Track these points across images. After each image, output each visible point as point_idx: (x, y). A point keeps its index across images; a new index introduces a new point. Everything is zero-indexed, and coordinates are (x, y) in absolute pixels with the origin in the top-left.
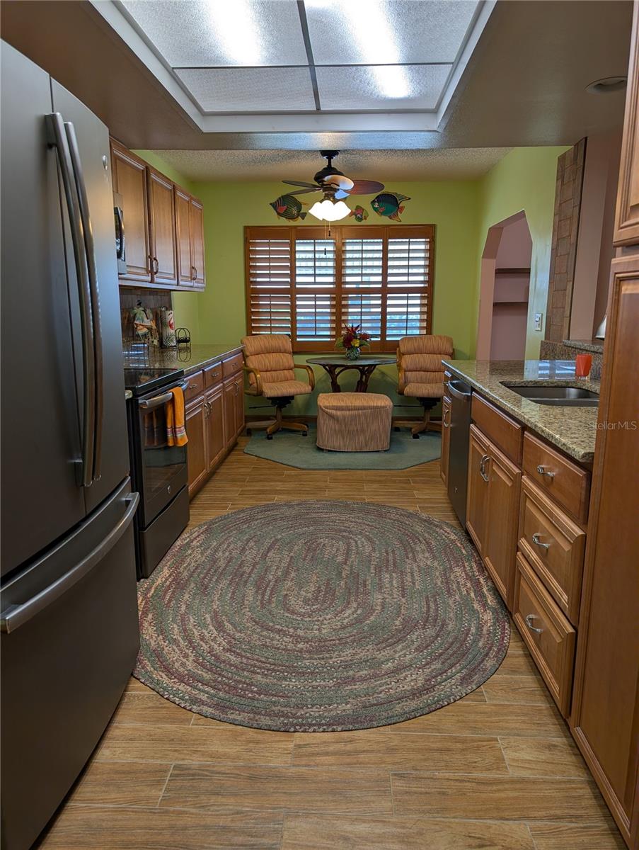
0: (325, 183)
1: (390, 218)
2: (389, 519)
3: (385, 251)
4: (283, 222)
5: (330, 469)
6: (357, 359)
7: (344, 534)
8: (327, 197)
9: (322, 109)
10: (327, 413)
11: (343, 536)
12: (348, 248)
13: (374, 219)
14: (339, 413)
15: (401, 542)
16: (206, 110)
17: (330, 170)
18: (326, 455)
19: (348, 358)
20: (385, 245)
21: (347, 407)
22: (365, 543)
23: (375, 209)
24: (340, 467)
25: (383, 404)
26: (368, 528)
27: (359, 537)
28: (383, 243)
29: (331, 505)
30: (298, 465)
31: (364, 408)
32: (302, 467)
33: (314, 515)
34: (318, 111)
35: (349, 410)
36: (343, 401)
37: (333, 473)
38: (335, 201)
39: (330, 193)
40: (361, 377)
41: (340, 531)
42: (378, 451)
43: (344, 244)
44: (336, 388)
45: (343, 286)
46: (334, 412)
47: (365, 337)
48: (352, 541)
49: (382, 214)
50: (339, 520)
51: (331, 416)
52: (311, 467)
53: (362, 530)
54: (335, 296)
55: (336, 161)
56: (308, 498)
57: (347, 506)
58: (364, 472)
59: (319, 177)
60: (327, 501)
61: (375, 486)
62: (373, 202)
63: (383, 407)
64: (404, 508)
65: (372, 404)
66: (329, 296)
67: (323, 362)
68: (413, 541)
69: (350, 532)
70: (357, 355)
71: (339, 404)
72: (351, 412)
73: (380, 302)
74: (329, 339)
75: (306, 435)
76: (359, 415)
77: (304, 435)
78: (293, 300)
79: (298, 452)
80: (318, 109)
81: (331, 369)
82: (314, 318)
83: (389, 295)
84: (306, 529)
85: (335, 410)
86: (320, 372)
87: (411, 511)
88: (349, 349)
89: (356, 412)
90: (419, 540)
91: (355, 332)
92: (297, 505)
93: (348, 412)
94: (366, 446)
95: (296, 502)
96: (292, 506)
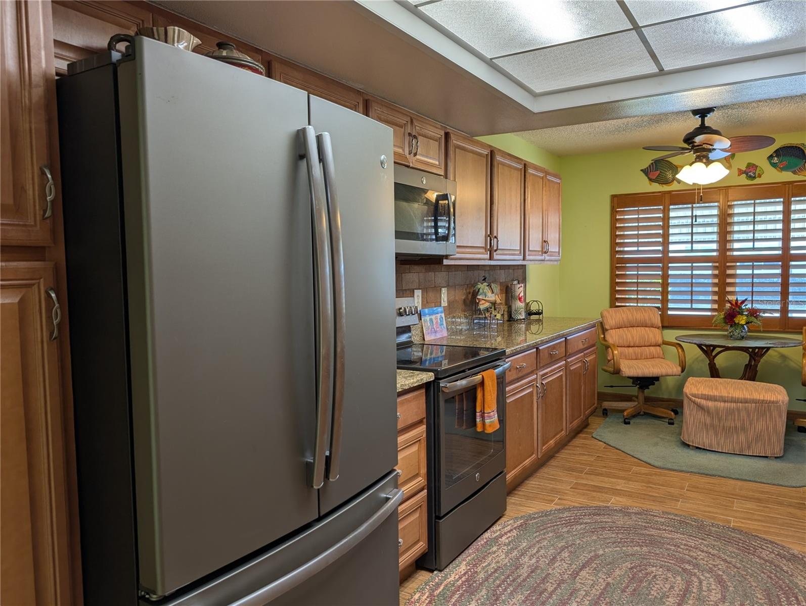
0: (696, 144)
1: (794, 173)
2: (759, 557)
3: (787, 212)
4: (656, 188)
5: (692, 472)
6: (742, 338)
7: (687, 566)
8: (699, 159)
9: (665, 69)
10: (694, 402)
11: (684, 570)
12: (737, 210)
13: (772, 175)
14: (710, 404)
15: (768, 596)
16: (537, 91)
17: (703, 129)
18: (692, 452)
19: (731, 336)
20: (787, 205)
21: (722, 397)
22: (714, 587)
23: (774, 165)
24: (707, 472)
25: (773, 398)
26: (722, 565)
27: (708, 575)
28: (784, 202)
29: (681, 522)
30: (652, 462)
31: (746, 401)
32: (656, 464)
33: (653, 532)
34: (662, 72)
35: (725, 402)
36: (716, 389)
37: (695, 478)
38: (708, 162)
39: (703, 155)
40: (750, 361)
41: (683, 561)
42: (767, 457)
43: (730, 207)
44: (714, 373)
45: (728, 253)
46: (703, 402)
47: (753, 313)
48: (695, 580)
49: (782, 169)
50: (685, 545)
51: (700, 407)
52: (669, 466)
53: (714, 565)
54: (717, 264)
55: (710, 120)
56: (653, 507)
57: (701, 527)
58: (739, 483)
59: (689, 139)
60: (676, 515)
61: (750, 505)
62: (771, 157)
63: (773, 402)
64: (783, 544)
65: (756, 396)
66: (710, 264)
67: (698, 341)
68: (788, 598)
69: (696, 566)
70: (743, 334)
71: (711, 393)
72: (728, 405)
73: (779, 271)
74: (709, 313)
75: (673, 424)
76: (738, 410)
77: (670, 423)
78: (665, 269)
79: (656, 444)
80: (661, 70)
81: (708, 350)
82: (690, 289)
83: (793, 263)
84: (638, 548)
85: (705, 399)
86: (693, 353)
87: (796, 552)
88: (731, 326)
89: (733, 405)
90: (797, 598)
91: (740, 307)
92: (636, 514)
93: (722, 404)
94: (749, 448)
95: (635, 510)
96: (628, 514)
